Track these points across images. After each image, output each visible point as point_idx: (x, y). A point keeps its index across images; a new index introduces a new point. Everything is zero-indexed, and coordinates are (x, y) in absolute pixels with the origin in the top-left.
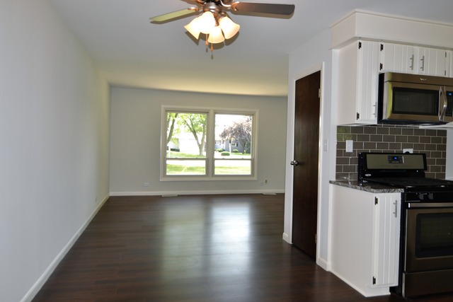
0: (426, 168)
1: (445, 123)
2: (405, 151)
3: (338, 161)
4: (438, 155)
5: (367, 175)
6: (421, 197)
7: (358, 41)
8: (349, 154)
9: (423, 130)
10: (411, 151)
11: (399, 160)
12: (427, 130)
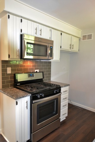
0: (43, 78)
1: (50, 60)
2: (36, 71)
3: (3, 78)
4: (48, 71)
5: (18, 84)
6: (39, 97)
7: (8, 14)
8: (9, 74)
9: (43, 62)
10: (38, 71)
11: (33, 76)
12: (44, 62)
